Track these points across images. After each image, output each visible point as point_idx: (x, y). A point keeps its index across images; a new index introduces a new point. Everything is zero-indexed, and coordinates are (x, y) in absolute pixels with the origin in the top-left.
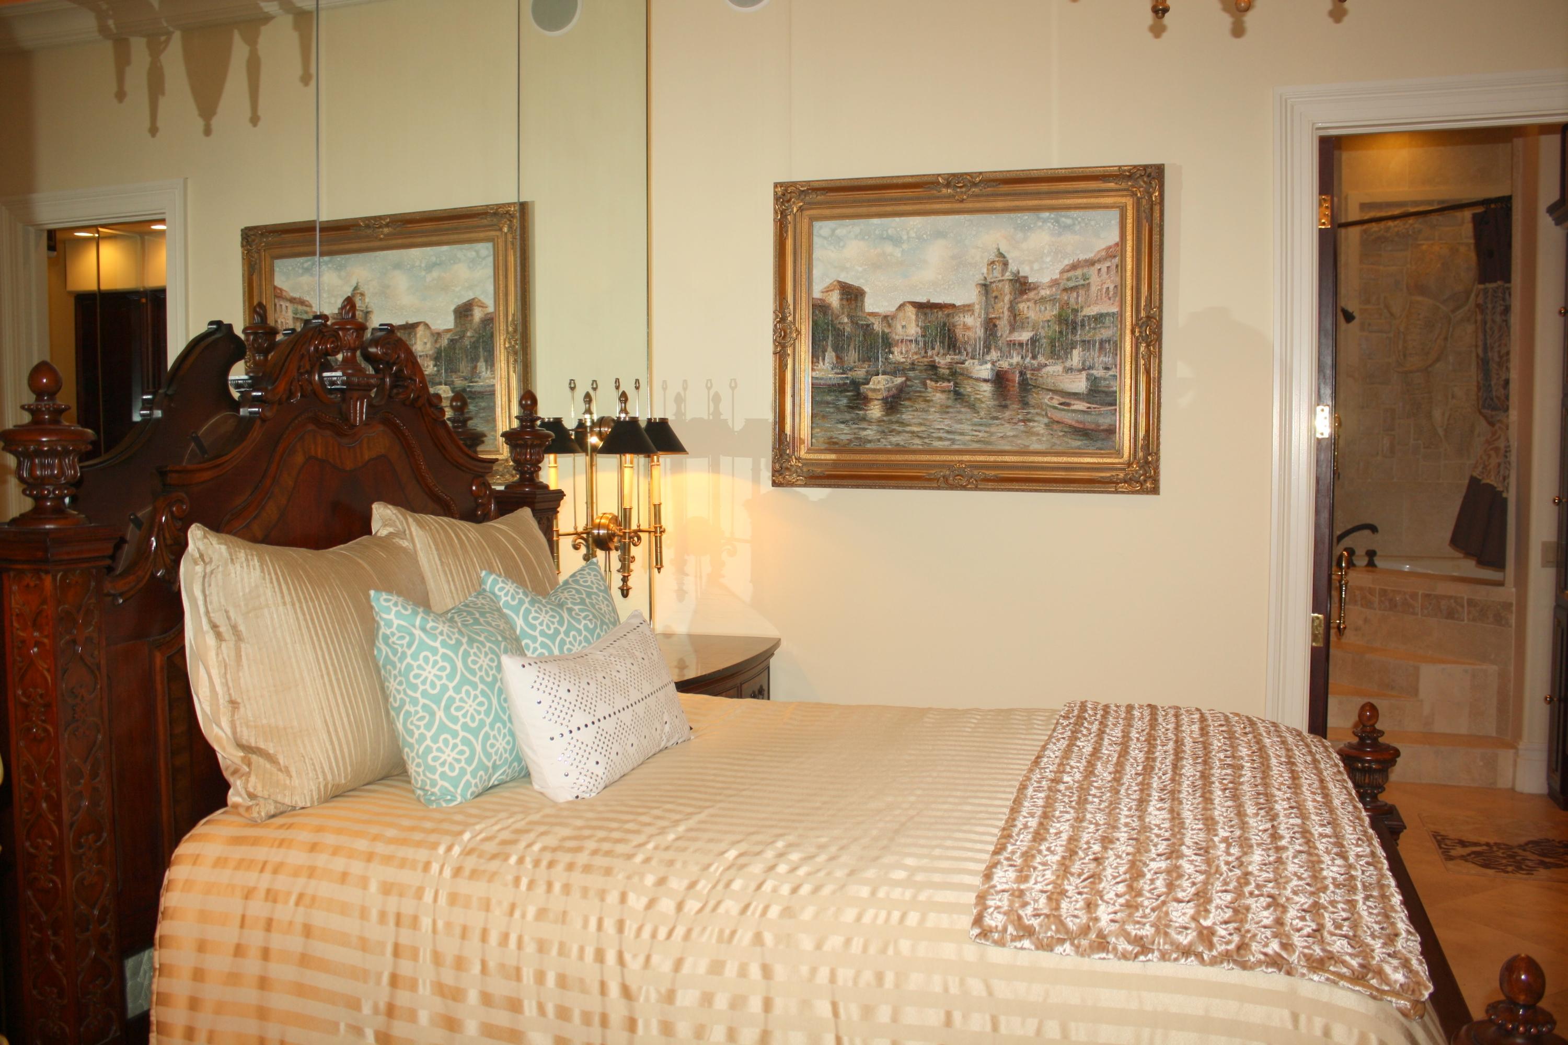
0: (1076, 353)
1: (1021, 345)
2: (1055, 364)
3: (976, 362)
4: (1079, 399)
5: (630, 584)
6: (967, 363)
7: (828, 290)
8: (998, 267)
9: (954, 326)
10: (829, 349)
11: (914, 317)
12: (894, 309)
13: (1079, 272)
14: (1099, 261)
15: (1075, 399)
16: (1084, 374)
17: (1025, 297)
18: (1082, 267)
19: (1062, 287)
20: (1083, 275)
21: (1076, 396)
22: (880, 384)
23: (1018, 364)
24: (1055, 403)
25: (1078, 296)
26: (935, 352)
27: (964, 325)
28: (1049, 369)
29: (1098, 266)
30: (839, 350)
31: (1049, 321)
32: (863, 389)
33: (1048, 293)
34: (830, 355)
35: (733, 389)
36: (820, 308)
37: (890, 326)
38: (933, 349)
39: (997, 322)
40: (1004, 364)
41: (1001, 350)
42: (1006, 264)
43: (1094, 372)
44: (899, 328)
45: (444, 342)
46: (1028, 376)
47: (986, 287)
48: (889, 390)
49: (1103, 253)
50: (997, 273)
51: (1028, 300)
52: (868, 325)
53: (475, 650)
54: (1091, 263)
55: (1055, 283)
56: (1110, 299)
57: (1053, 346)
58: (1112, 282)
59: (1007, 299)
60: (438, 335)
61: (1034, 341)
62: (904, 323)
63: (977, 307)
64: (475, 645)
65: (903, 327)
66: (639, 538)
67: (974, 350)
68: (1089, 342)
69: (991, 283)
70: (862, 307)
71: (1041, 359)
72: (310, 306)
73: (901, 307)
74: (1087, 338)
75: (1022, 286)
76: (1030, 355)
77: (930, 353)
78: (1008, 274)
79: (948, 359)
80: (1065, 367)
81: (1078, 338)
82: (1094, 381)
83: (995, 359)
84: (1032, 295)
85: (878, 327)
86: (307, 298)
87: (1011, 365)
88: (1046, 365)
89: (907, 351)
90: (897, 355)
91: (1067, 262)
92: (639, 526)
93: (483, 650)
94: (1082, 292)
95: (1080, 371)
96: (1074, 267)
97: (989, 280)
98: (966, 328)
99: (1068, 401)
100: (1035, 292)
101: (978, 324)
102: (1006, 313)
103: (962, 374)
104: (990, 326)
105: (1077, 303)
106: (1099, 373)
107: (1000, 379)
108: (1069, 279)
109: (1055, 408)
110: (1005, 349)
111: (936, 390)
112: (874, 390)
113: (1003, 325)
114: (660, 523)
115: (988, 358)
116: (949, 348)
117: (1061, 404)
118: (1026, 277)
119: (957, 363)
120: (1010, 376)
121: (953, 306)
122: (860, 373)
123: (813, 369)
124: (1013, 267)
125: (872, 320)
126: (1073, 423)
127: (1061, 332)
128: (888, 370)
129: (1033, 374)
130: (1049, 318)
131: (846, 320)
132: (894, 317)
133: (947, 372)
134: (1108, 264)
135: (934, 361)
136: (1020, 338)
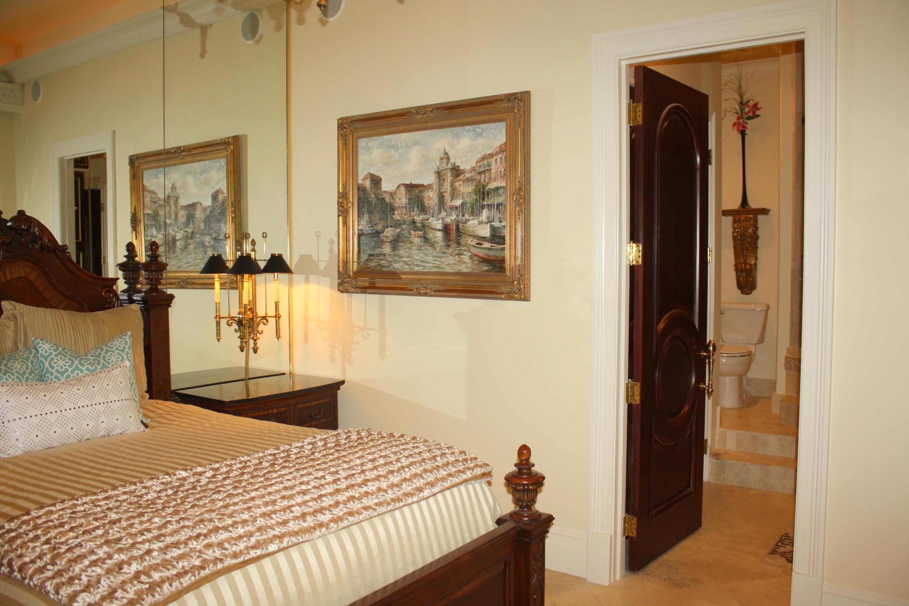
0: (485, 213)
1: (456, 208)
2: (473, 219)
3: (434, 219)
4: (487, 241)
5: (258, 346)
6: (430, 220)
7: (365, 179)
8: (445, 161)
9: (424, 198)
10: (366, 213)
11: (404, 193)
12: (395, 189)
13: (485, 162)
14: (496, 154)
15: (484, 241)
16: (489, 224)
17: (458, 178)
18: (487, 158)
19: (477, 172)
20: (488, 163)
21: (484, 239)
22: (389, 232)
23: (455, 219)
24: (474, 243)
25: (485, 176)
26: (415, 213)
27: (429, 196)
28: (471, 223)
29: (495, 158)
30: (370, 213)
31: (470, 193)
32: (381, 235)
33: (470, 175)
34: (366, 217)
35: (318, 237)
36: (361, 189)
37: (393, 198)
38: (414, 211)
39: (445, 195)
40: (448, 220)
41: (446, 211)
42: (448, 159)
43: (494, 224)
44: (398, 200)
45: (208, 213)
46: (460, 227)
47: (439, 174)
48: (393, 236)
49: (498, 149)
50: (444, 165)
51: (460, 180)
52: (383, 199)
53: (7, 377)
54: (491, 155)
55: (473, 169)
56: (501, 177)
57: (473, 208)
58: (503, 167)
59: (449, 180)
60: (205, 209)
61: (463, 204)
62: (400, 197)
63: (434, 186)
64: (8, 374)
65: (400, 199)
66: (267, 321)
67: (433, 212)
68: (491, 205)
69: (441, 171)
70: (381, 188)
71: (467, 216)
72: (157, 194)
73: (399, 186)
74: (490, 203)
75: (456, 172)
76: (461, 214)
77: (412, 214)
78: (450, 165)
79: (421, 217)
80: (479, 222)
81: (485, 203)
82: (493, 229)
83: (444, 217)
84: (462, 177)
85: (388, 199)
86: (156, 190)
87: (451, 220)
88: (469, 220)
89: (401, 213)
90: (397, 216)
91: (480, 156)
92: (266, 314)
93: (12, 377)
94: (487, 174)
95: (487, 223)
96: (483, 158)
97: (440, 169)
98: (430, 199)
99: (480, 242)
100: (463, 175)
101: (435, 196)
102: (449, 189)
103: (428, 227)
104: (441, 198)
105: (485, 181)
106: (496, 224)
107: (446, 229)
108: (480, 167)
109: (474, 246)
110: (449, 211)
111: (415, 236)
112: (387, 237)
113: (447, 196)
114: (278, 312)
115: (440, 216)
116: (421, 211)
117: (477, 244)
118: (459, 167)
119: (425, 220)
120: (451, 227)
121: (423, 185)
122: (379, 227)
123: (358, 225)
124: (452, 160)
125: (385, 195)
126: (484, 256)
127: (476, 200)
128: (393, 225)
129: (462, 226)
130: (470, 191)
131: (373, 196)
132: (395, 193)
133: (420, 225)
134: (500, 156)
135: (414, 219)
136: (456, 204)
